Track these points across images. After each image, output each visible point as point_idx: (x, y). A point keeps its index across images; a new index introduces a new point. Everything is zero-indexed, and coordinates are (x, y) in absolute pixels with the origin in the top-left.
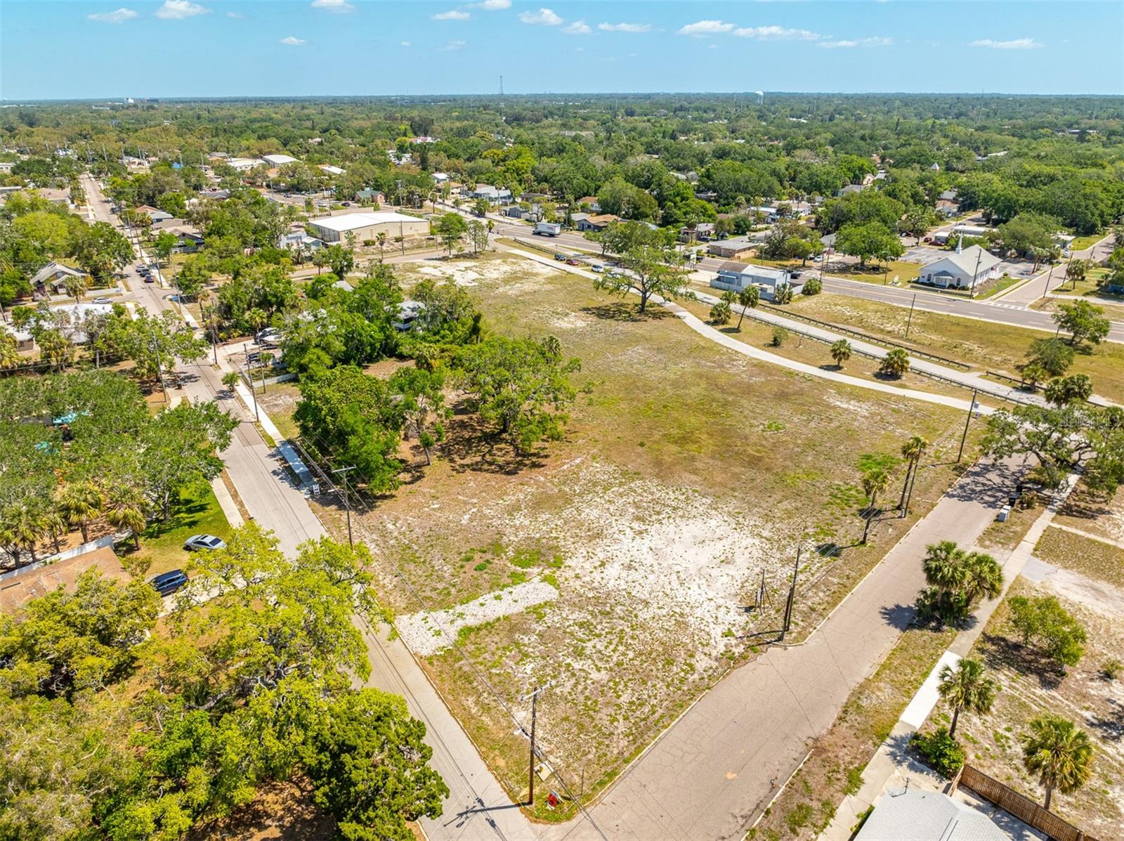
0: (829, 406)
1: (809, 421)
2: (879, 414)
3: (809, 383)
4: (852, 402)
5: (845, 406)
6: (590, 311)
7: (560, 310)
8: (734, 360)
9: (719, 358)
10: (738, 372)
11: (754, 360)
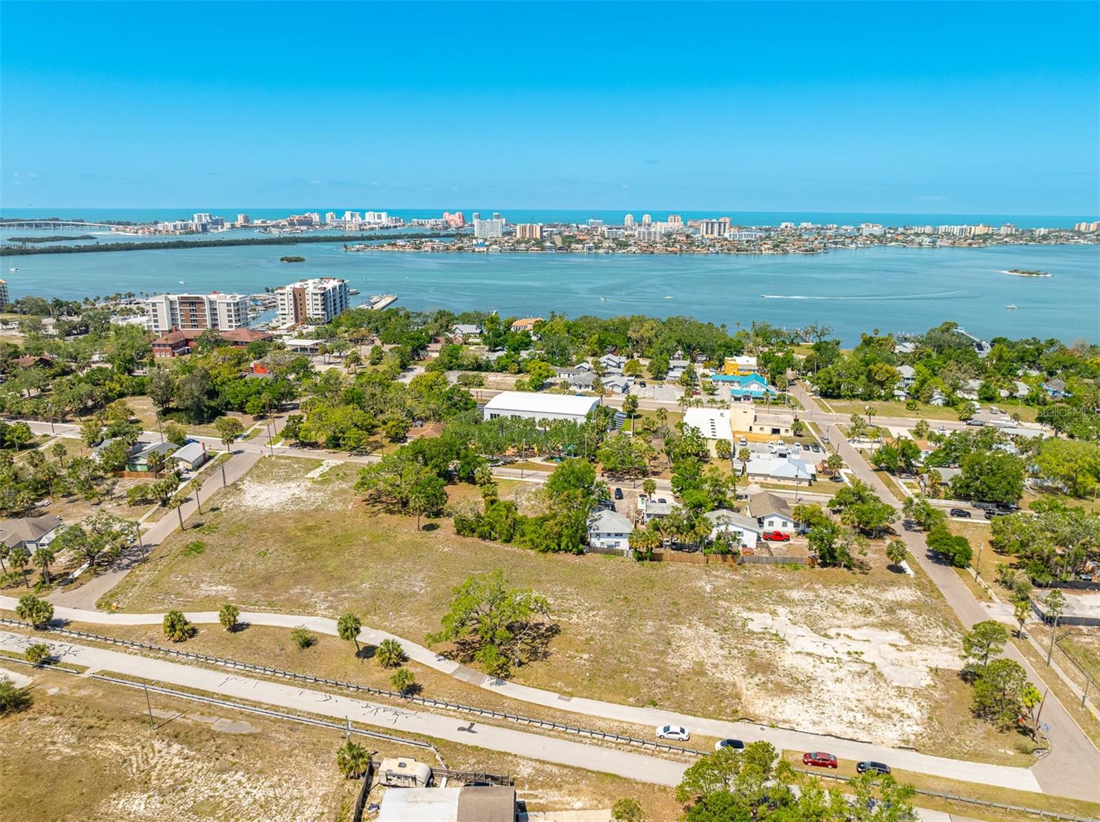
0: (231, 582)
1: (242, 565)
2: (193, 588)
3: (253, 601)
4: (214, 593)
5: (219, 587)
6: (547, 630)
7: (575, 619)
8: (329, 608)
9: (345, 606)
10: (318, 593)
11: (312, 614)
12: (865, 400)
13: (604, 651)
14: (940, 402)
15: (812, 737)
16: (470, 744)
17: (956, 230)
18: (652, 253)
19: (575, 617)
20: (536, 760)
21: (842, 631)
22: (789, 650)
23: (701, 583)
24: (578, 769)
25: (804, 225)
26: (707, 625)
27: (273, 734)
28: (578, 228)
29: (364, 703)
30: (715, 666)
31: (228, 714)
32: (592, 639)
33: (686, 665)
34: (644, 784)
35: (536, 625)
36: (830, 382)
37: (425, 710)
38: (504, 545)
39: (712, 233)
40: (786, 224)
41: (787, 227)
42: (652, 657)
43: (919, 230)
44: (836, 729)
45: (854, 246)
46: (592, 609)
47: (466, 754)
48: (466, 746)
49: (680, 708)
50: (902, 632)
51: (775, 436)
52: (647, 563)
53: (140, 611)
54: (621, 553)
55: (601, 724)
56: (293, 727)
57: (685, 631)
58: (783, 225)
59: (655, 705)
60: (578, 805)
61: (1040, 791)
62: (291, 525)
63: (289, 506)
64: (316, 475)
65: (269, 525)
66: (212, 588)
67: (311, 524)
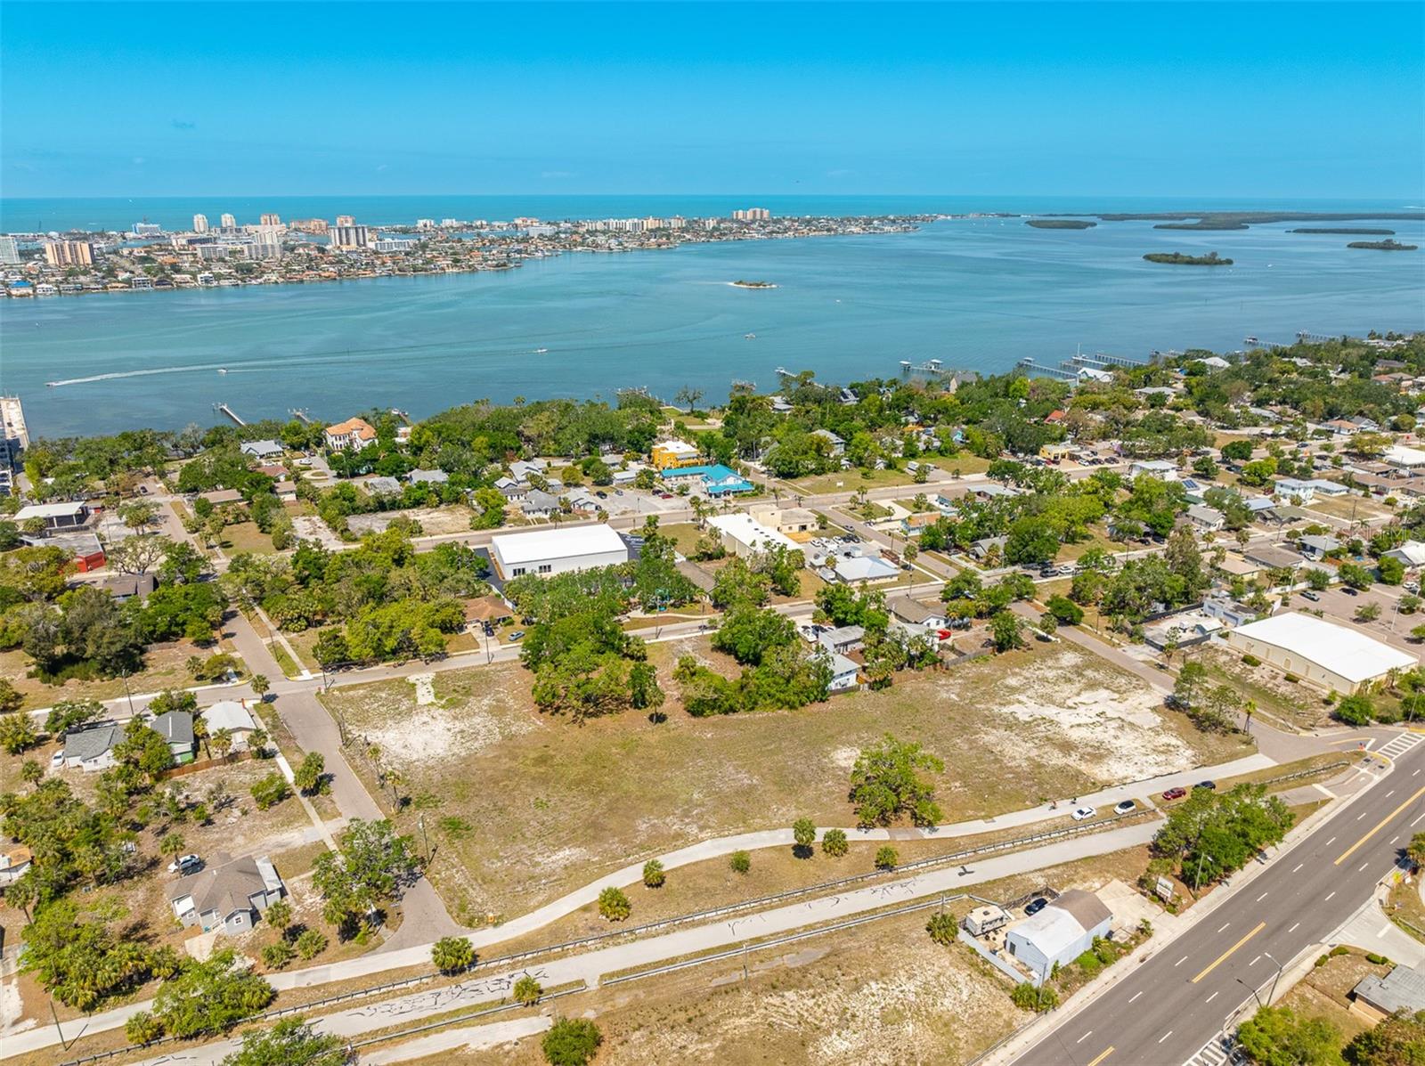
0: (563, 844)
1: (541, 824)
8: (702, 829)
9: (713, 821)
10: (668, 820)
11: (698, 841)
12: (820, 474)
14: (882, 466)
15: (1151, 781)
16: (983, 881)
17: (628, 224)
18: (302, 281)
20: (1036, 871)
21: (1075, 701)
22: (1064, 727)
23: (945, 695)
24: (1066, 864)
25: (447, 222)
26: (994, 727)
27: (844, 946)
28: (124, 238)
29: (868, 890)
30: (1040, 757)
31: (782, 951)
33: (1023, 764)
34: (1111, 854)
36: (790, 463)
37: (916, 873)
38: (751, 713)
39: (348, 243)
40: (424, 221)
41: (425, 226)
42: (996, 766)
43: (591, 227)
44: (1155, 770)
45: (540, 254)
47: (992, 889)
48: (981, 884)
49: (1065, 795)
50: (1107, 688)
51: (804, 533)
52: (883, 690)
53: (526, 911)
54: (854, 689)
55: (1036, 828)
56: (849, 932)
57: (987, 738)
58: (420, 223)
60: (1097, 885)
61: (1274, 764)
62: (514, 764)
63: (468, 744)
64: (431, 699)
65: (489, 773)
66: (554, 858)
67: (533, 755)
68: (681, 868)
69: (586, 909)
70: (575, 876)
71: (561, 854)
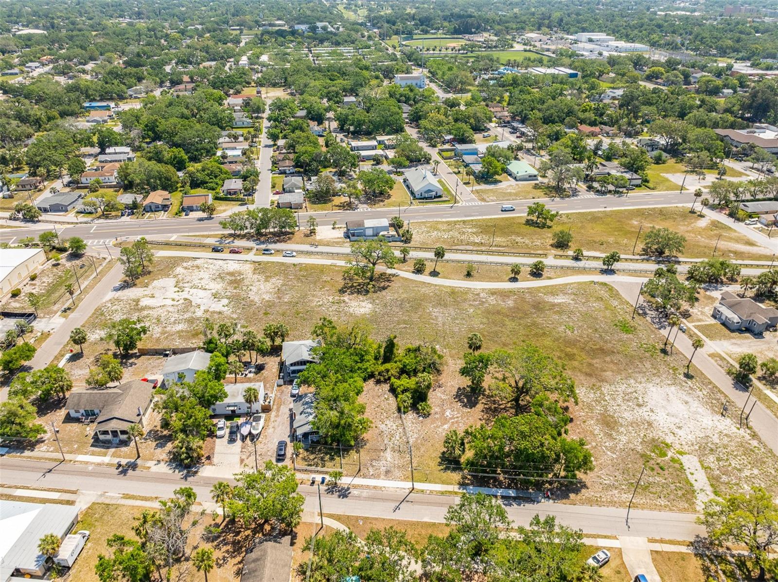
2: (575, 299)
3: (527, 294)
4: (557, 297)
6: (346, 291)
7: (331, 299)
8: (478, 294)
9: (470, 296)
10: (495, 302)
11: (483, 290)
13: (315, 283)
19: (331, 300)
21: (175, 303)
22: (214, 291)
30: (259, 281)
32: (321, 289)
33: (274, 280)
35: (353, 293)
42: (290, 283)
46: (320, 305)
49: (283, 264)
57: (267, 297)
59: (294, 265)
62: (590, 361)
63: (630, 390)
64: (684, 459)
65: (608, 359)
66: (563, 301)
67: (576, 364)
68: (498, 282)
69: (550, 278)
70: (553, 291)
71: (559, 301)
